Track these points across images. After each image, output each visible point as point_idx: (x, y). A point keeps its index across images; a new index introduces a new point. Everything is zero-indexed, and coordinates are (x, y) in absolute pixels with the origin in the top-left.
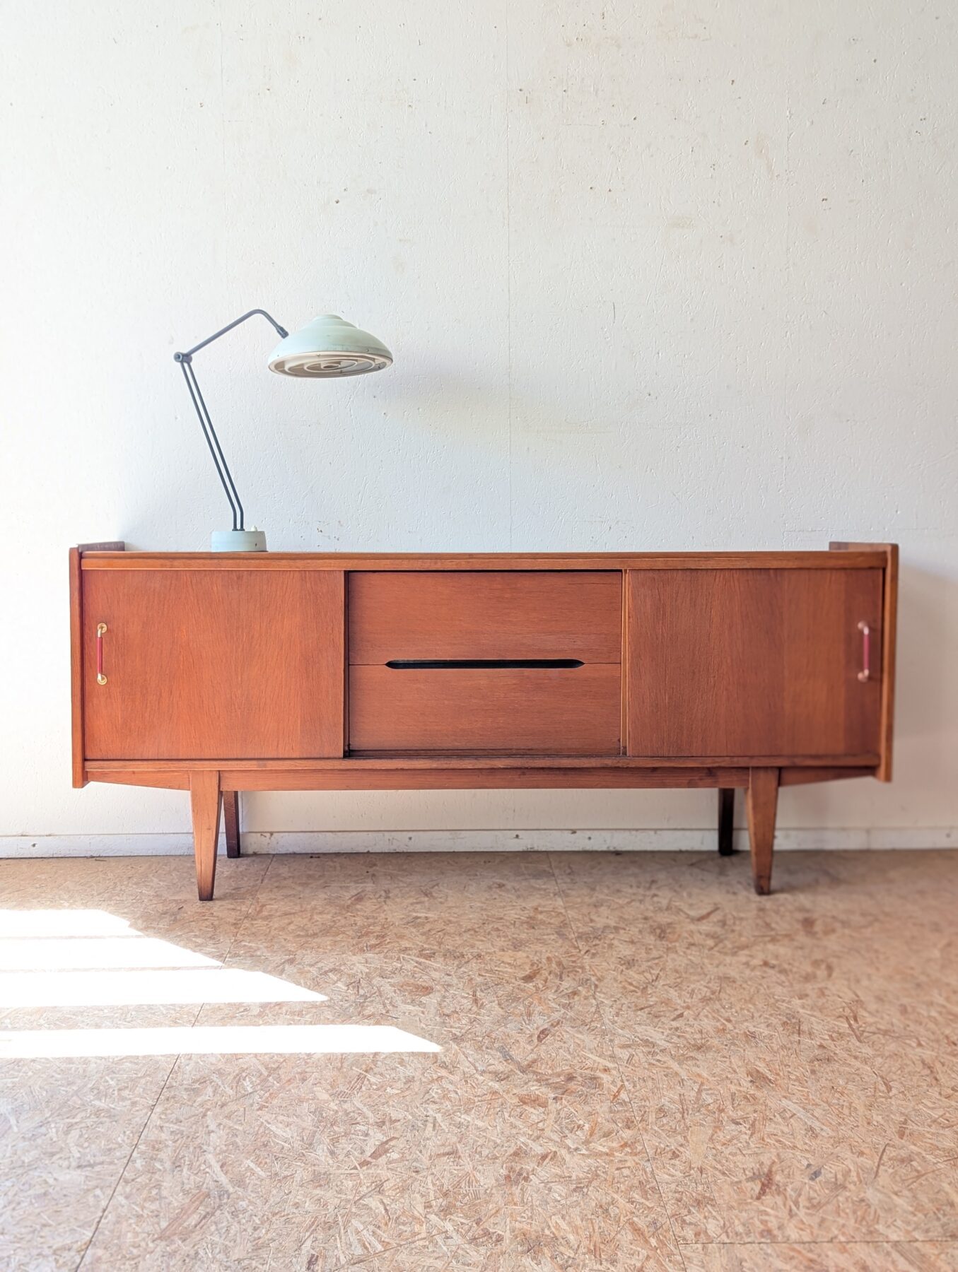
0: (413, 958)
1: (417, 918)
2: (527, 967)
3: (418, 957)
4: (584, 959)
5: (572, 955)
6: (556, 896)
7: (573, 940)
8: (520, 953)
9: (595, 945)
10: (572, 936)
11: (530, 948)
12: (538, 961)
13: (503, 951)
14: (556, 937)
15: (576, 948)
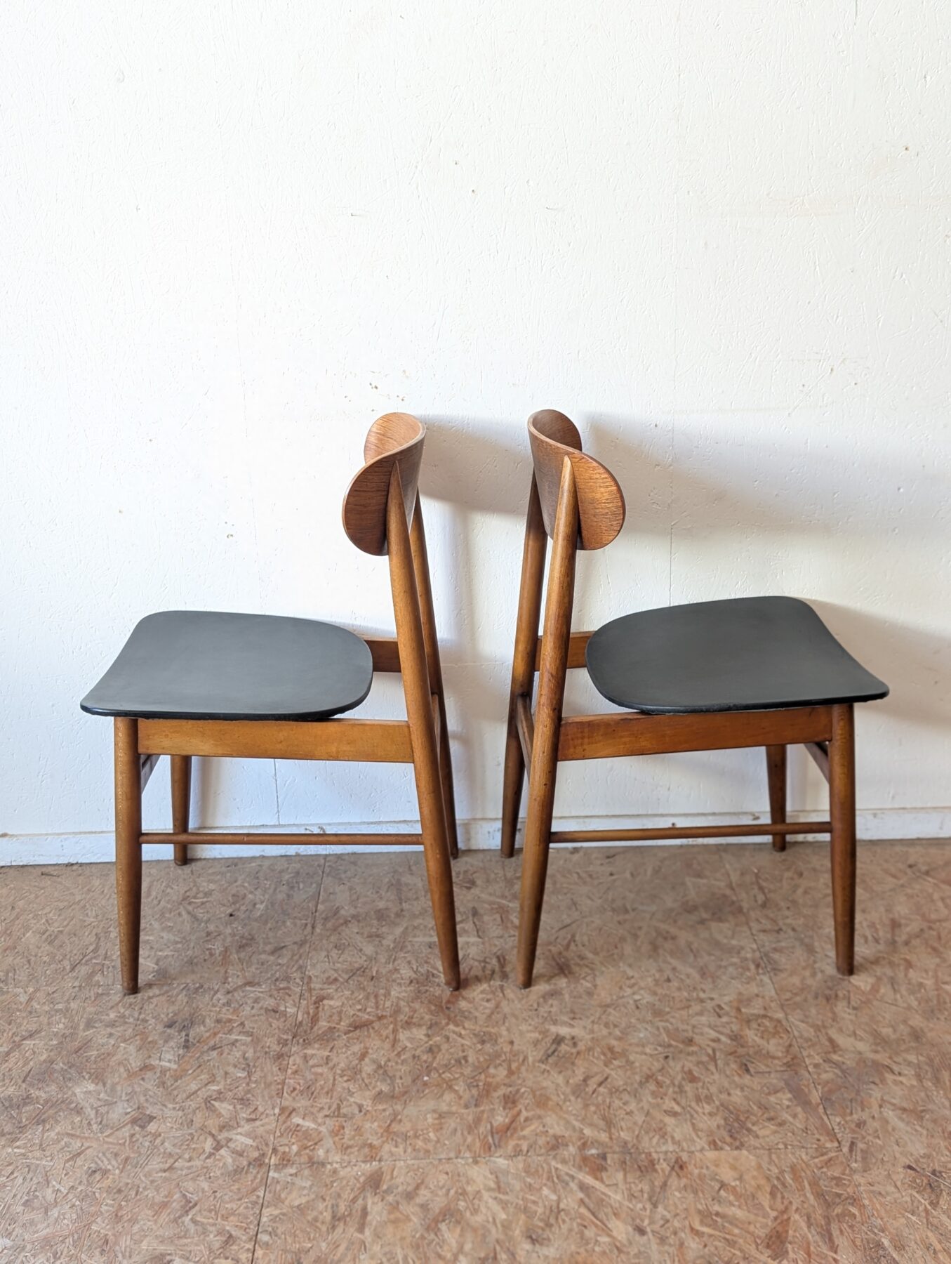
0: (573, 1172)
1: (559, 1040)
2: (765, 1200)
3: (580, 1168)
4: (854, 1171)
5: (830, 1160)
6: (761, 971)
7: (821, 1110)
8: (745, 1152)
9: (860, 1124)
10: (815, 1096)
11: (757, 1137)
12: (778, 1179)
13: (714, 1145)
14: (790, 1100)
15: (832, 1135)
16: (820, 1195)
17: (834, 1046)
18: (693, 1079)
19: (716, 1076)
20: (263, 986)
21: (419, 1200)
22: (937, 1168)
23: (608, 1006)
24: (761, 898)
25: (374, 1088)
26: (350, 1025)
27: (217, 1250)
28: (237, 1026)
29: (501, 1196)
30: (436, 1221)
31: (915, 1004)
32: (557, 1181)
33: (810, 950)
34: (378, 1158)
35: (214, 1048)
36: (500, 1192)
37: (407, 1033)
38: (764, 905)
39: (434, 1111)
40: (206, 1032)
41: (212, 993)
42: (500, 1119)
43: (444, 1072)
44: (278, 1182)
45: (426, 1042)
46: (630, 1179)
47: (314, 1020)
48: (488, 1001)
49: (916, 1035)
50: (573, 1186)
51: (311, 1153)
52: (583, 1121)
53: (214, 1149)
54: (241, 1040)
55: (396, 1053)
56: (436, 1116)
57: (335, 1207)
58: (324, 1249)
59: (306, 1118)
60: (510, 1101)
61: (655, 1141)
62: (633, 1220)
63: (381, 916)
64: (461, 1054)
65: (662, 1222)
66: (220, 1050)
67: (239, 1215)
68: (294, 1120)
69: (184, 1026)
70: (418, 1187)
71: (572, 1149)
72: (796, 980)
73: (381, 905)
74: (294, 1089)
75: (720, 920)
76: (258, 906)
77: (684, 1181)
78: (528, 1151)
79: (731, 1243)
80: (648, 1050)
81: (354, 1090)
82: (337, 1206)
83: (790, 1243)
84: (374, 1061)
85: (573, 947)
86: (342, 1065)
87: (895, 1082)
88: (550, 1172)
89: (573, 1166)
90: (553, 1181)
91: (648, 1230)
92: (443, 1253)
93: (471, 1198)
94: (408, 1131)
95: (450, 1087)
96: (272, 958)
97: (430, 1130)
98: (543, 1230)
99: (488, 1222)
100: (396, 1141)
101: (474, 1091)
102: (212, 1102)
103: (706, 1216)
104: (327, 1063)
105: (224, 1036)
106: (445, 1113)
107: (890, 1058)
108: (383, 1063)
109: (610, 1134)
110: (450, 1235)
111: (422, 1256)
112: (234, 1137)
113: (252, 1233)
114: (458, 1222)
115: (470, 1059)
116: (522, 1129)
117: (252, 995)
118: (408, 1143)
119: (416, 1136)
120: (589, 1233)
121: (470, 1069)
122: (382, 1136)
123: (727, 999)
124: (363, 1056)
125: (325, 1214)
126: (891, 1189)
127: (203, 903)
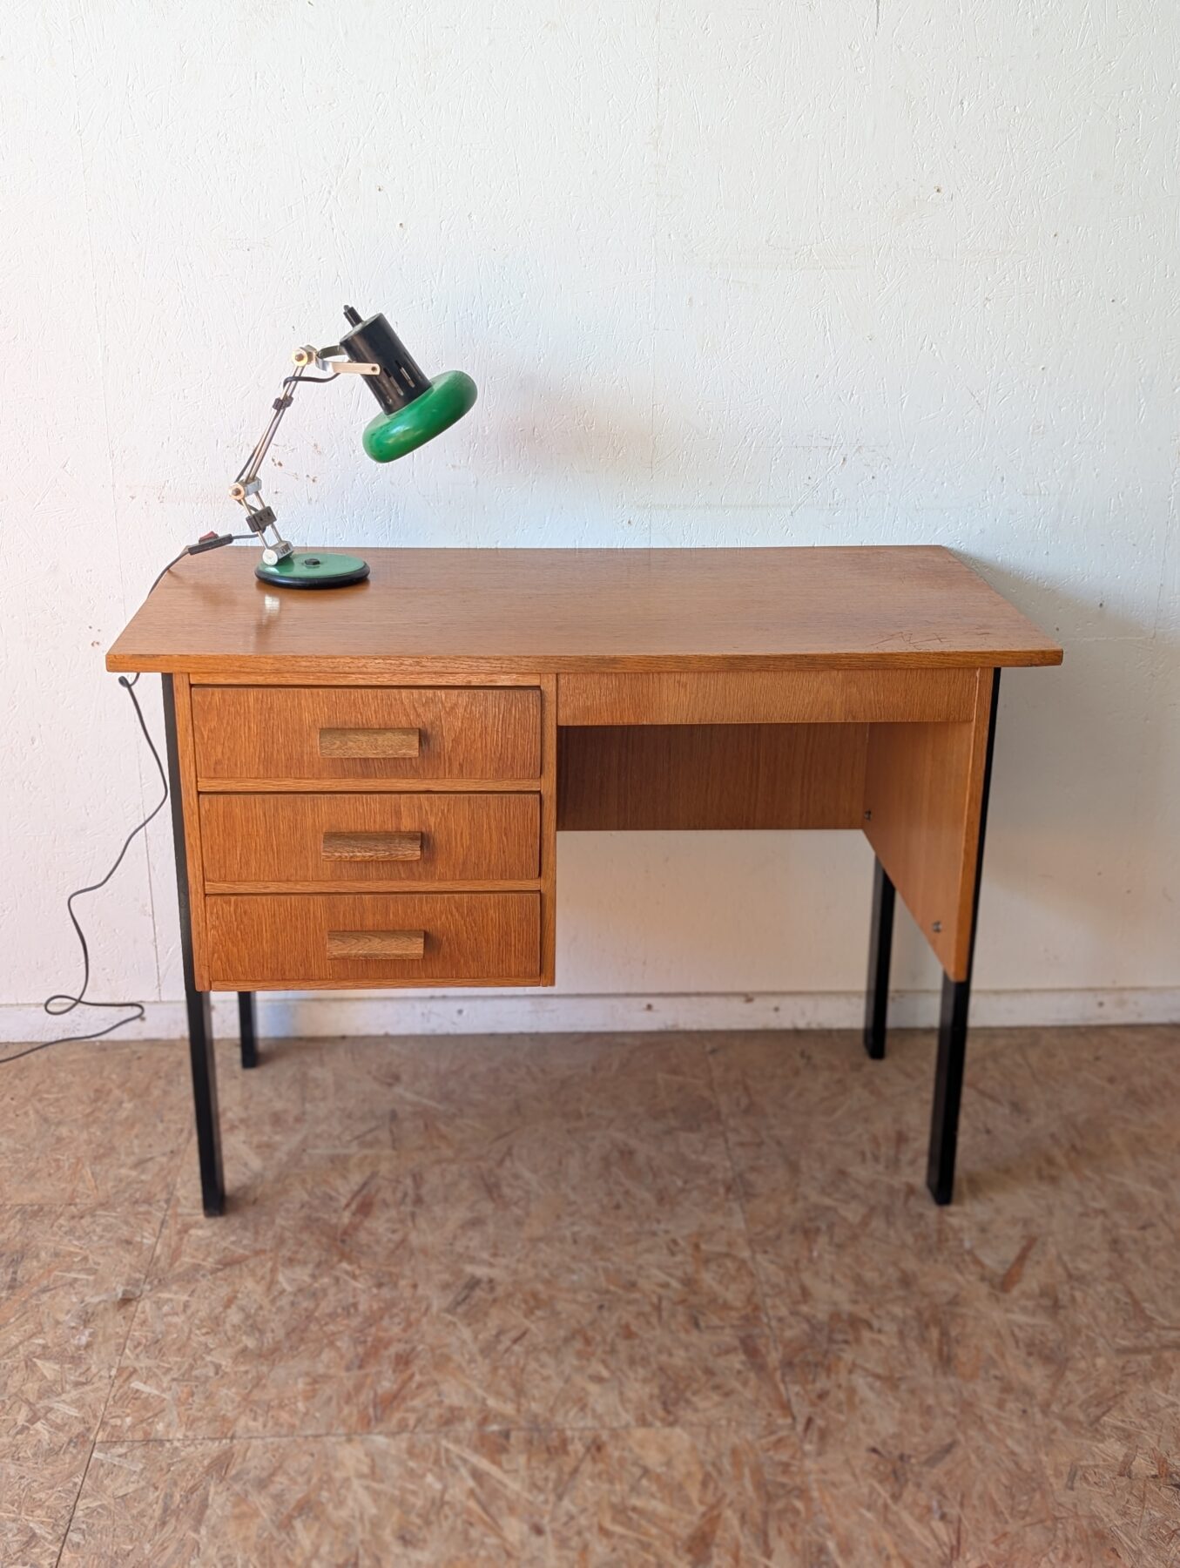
0: (467, 1453)
4: (805, 1455)
5: (780, 1440)
6: (731, 1196)
7: (778, 1375)
8: (678, 1430)
9: (822, 1396)
10: (774, 1357)
11: (696, 1410)
12: (714, 1464)
13: (643, 1422)
14: (743, 1363)
15: (786, 1407)
16: (760, 1485)
17: (805, 1294)
18: (628, 1334)
19: (658, 1332)
20: (119, 1210)
21: (274, 1488)
22: (907, 1452)
23: (540, 1239)
24: (744, 1102)
25: (237, 1343)
26: (219, 1262)
27: (14, 1554)
28: (78, 1262)
29: (375, 1485)
30: (290, 1518)
31: (910, 1240)
32: (443, 1464)
33: (794, 1168)
34: (229, 1435)
35: (44, 1290)
36: (374, 1480)
37: (288, 1272)
38: (747, 1111)
39: (307, 1374)
40: (40, 1268)
41: (53, 1217)
42: (387, 1385)
43: (326, 1324)
44: (102, 1465)
45: (310, 1285)
46: (534, 1463)
47: (175, 1254)
48: (394, 1231)
49: (906, 1281)
50: (464, 1472)
51: (148, 1428)
52: (488, 1388)
53: (28, 1421)
54: (81, 1280)
55: (271, 1297)
56: (308, 1380)
57: (168, 1496)
58: (146, 1552)
59: (149, 1382)
60: (403, 1361)
61: (572, 1414)
62: (531, 1515)
63: (277, 1119)
64: (351, 1300)
65: (564, 1519)
66: (53, 1292)
67: (48, 1507)
68: (132, 1385)
69: (13, 1260)
70: (273, 1474)
71: (469, 1425)
72: (772, 1208)
73: (279, 1105)
74: (139, 1344)
75: (691, 1129)
76: (125, 1105)
77: (601, 1466)
78: (415, 1427)
79: (646, 1547)
80: (580, 1297)
81: (212, 1346)
82: (172, 1496)
83: (718, 1546)
84: (242, 1309)
85: (508, 1163)
86: (202, 1314)
87: (874, 1342)
88: (438, 1453)
89: (468, 1446)
90: (441, 1467)
91: (548, 1529)
92: (292, 1558)
93: (338, 1485)
94: (271, 1400)
95: (332, 1344)
96: (134, 1173)
97: (300, 1398)
98: (420, 1528)
99: (353, 1517)
100: (256, 1412)
101: (360, 1350)
102: (35, 1360)
103: (621, 1512)
104: (184, 1311)
105: (60, 1274)
106: (321, 1376)
107: (872, 1310)
108: (253, 1311)
109: (519, 1405)
110: (304, 1535)
111: (267, 1561)
112: (55, 1406)
113: (62, 1531)
114: (317, 1518)
115: (361, 1308)
116: (412, 1398)
117: (103, 1221)
118: (270, 1414)
119: (281, 1406)
120: (475, 1533)
121: (359, 1319)
122: (239, 1406)
123: (685, 1232)
124: (228, 1303)
125: (155, 1506)
126: (847, 1477)
127: (57, 1100)
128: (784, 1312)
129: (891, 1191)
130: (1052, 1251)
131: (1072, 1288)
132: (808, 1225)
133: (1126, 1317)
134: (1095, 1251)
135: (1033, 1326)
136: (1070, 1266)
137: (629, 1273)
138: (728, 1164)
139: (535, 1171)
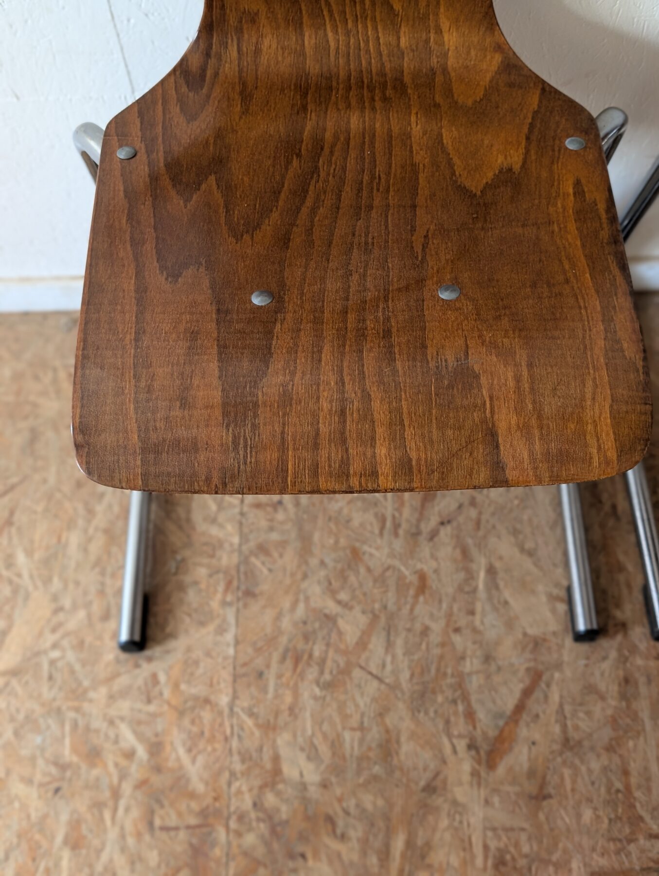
128: (247, 802)
129: (402, 585)
130: (555, 697)
131: (564, 762)
132: (301, 645)
133: (613, 816)
134: (603, 698)
135: (508, 830)
136: (569, 723)
137: (97, 731)
138: (236, 540)
139: (29, 553)
